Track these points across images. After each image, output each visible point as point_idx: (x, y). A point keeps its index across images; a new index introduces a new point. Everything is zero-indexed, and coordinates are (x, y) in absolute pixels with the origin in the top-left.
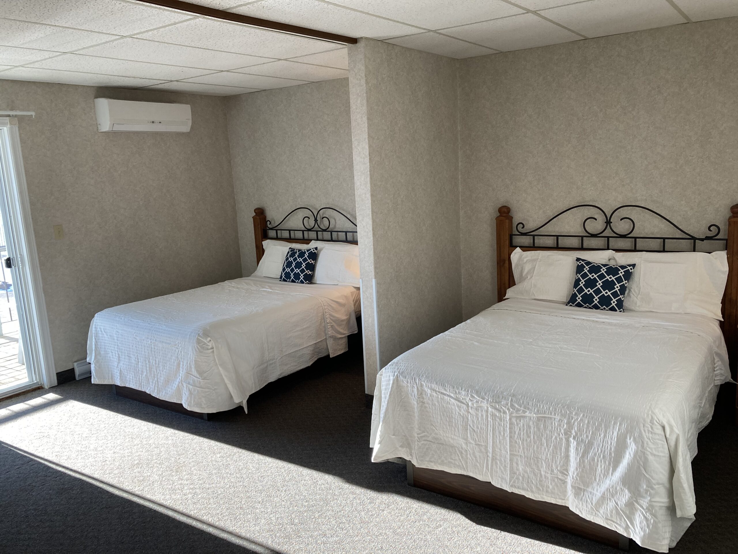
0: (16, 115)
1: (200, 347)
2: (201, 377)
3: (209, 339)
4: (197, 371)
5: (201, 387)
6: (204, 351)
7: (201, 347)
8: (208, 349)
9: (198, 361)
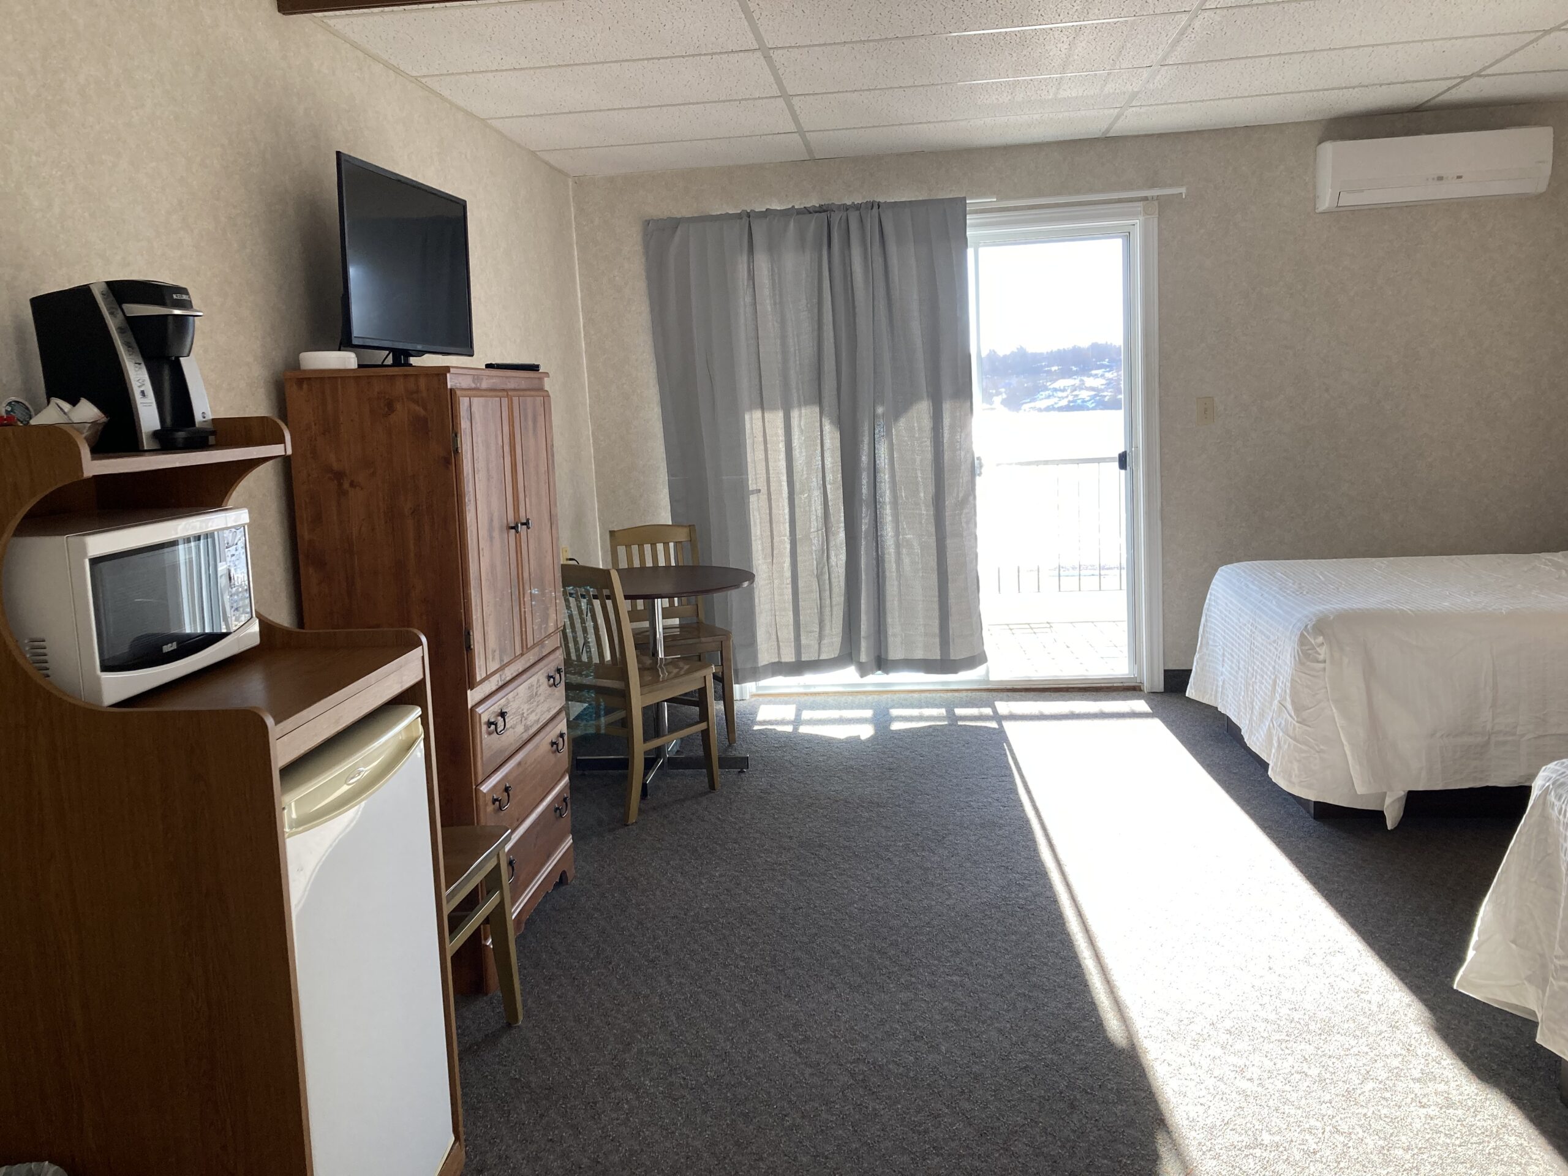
0: (1158, 196)
1: (1302, 652)
2: (1297, 717)
3: (1320, 639)
4: (1293, 702)
5: (1295, 739)
6: (1308, 663)
7: (1306, 654)
8: (1318, 662)
9: (1297, 682)
